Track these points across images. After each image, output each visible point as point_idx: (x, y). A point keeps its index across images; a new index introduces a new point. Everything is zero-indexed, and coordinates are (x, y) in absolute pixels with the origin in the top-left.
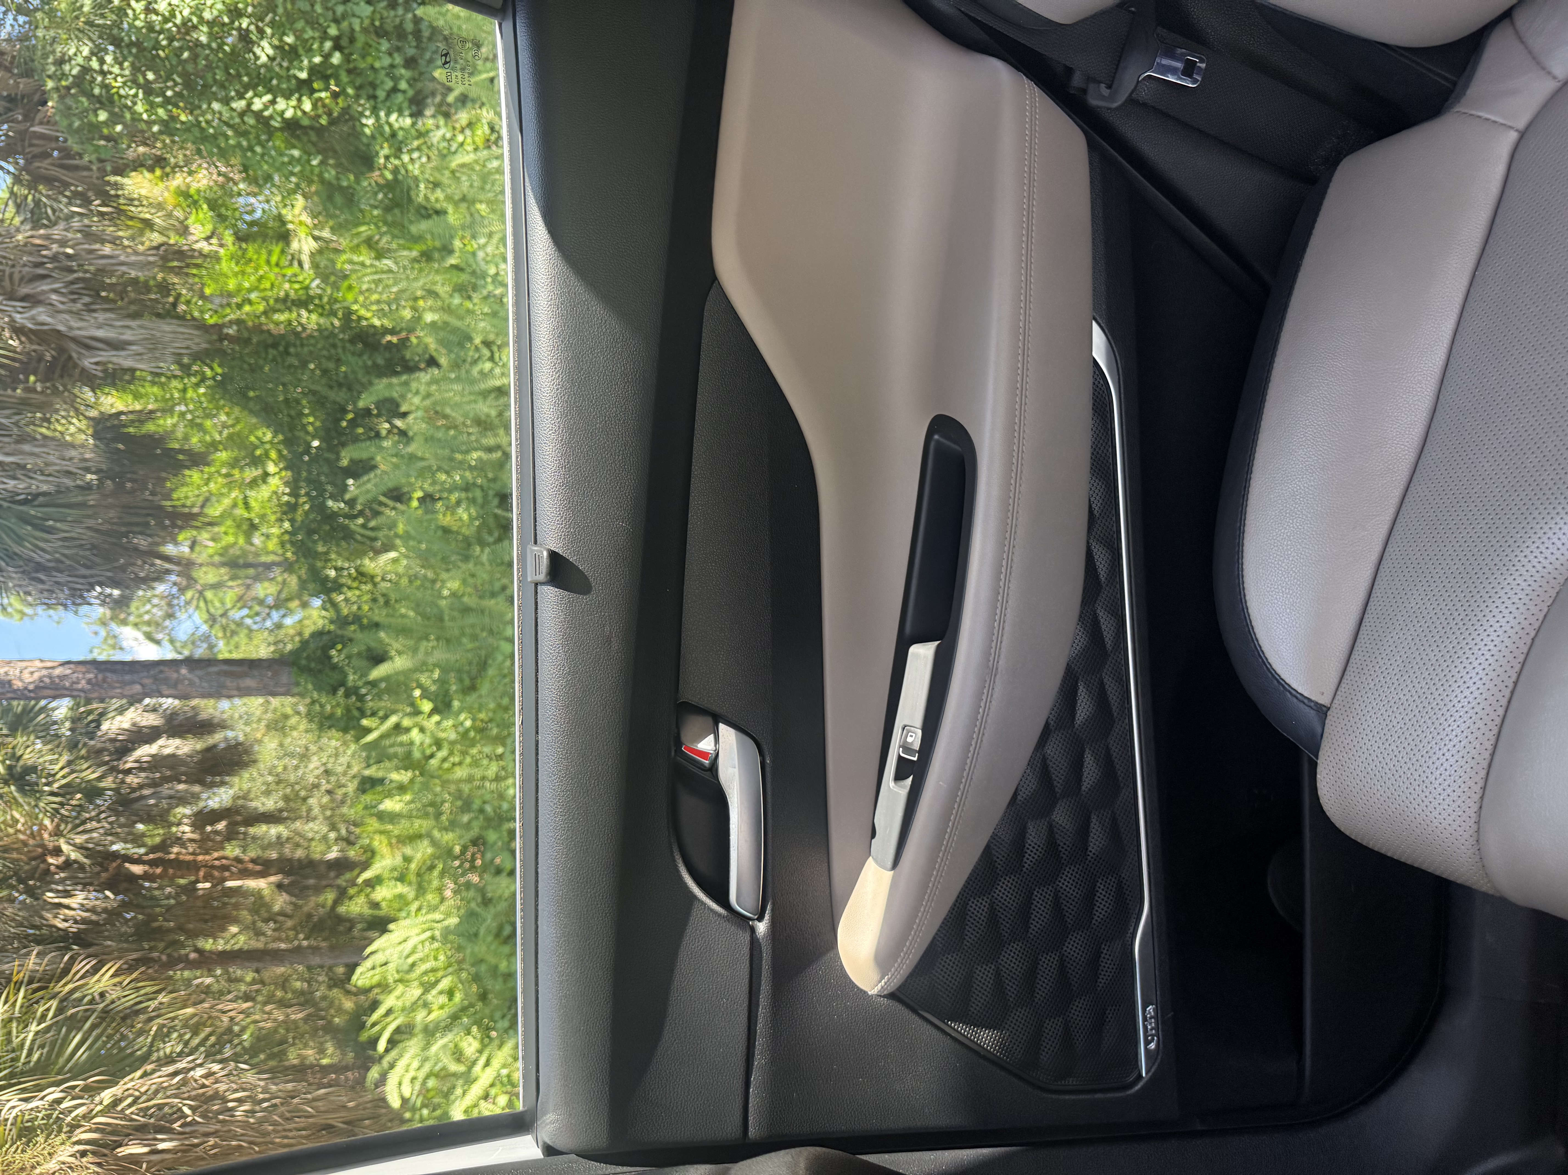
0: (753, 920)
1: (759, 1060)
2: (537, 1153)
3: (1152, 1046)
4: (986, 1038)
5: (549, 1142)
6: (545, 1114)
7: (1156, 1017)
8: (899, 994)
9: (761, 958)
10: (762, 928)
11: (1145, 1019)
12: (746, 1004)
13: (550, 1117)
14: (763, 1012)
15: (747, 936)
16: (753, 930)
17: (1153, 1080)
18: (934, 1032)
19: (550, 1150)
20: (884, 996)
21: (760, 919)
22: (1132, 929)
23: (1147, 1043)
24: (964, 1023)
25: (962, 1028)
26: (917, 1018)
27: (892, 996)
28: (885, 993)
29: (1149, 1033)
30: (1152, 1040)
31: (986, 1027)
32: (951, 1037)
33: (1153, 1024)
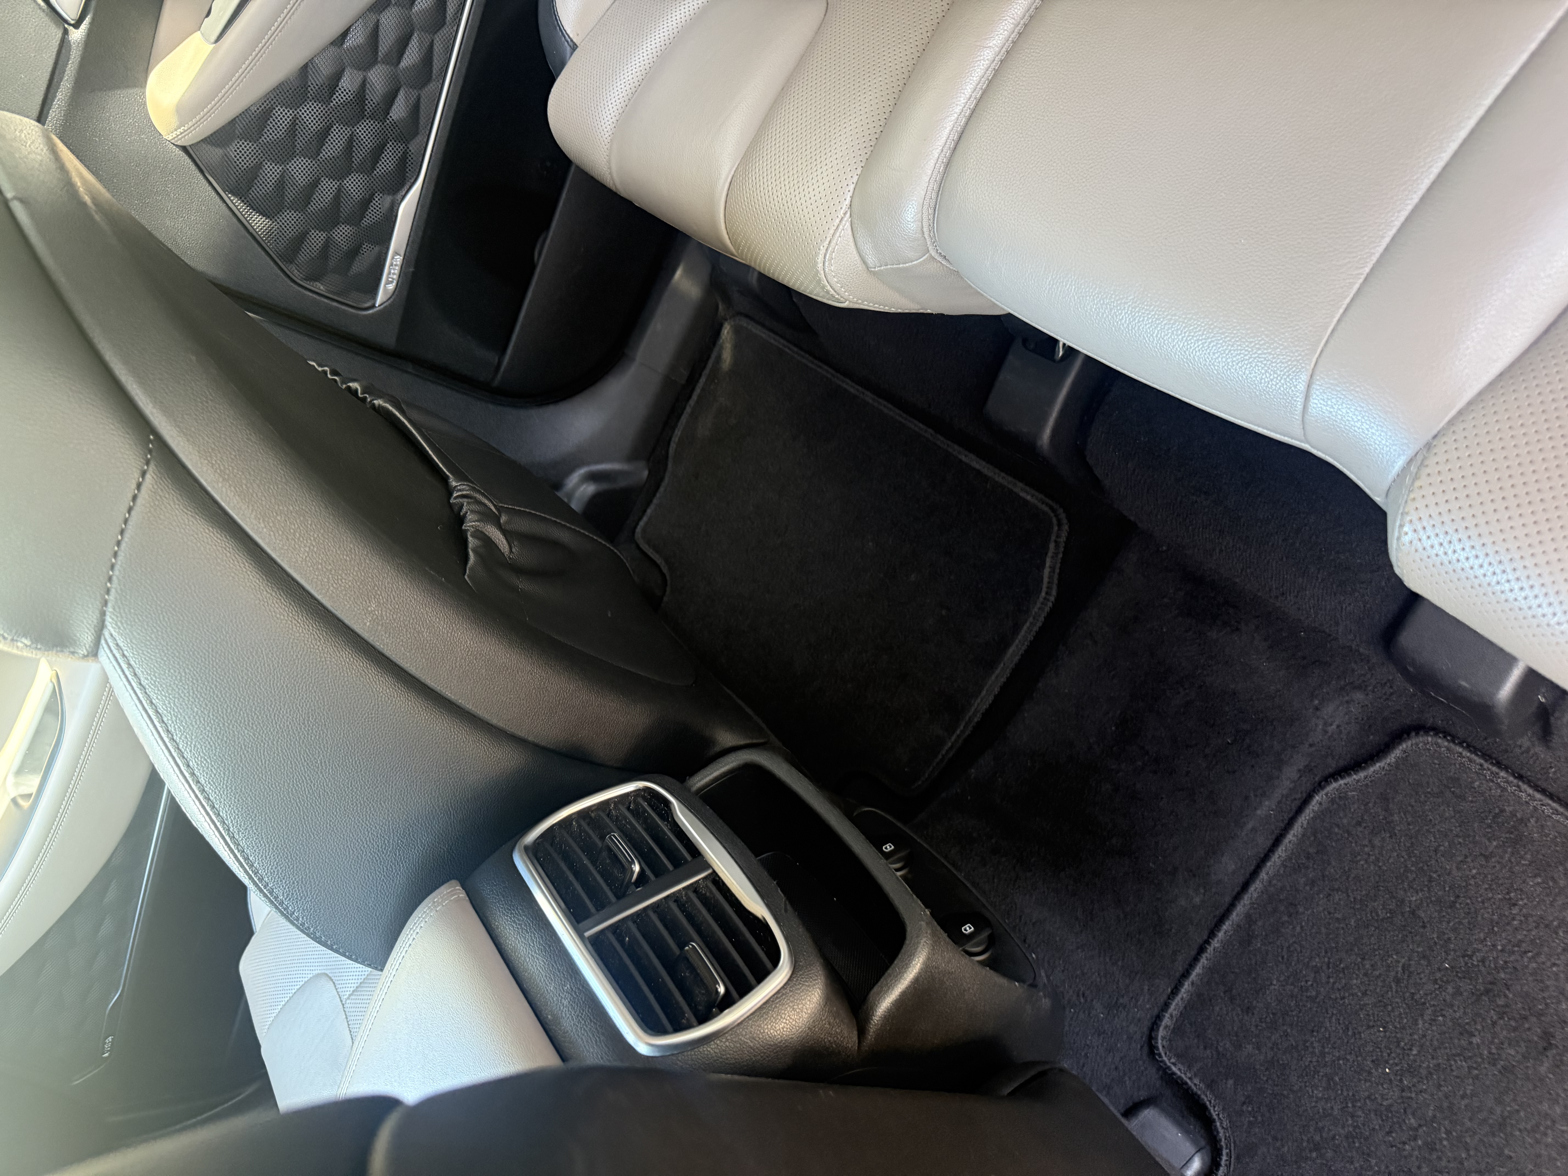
0: (69, 24)
3: (391, 287)
4: (258, 222)
7: (402, 267)
8: (189, 149)
9: (69, 58)
10: (76, 34)
11: (391, 265)
15: (59, 34)
16: (67, 32)
17: (387, 311)
18: (216, 197)
20: (176, 145)
21: (76, 27)
22: (403, 195)
23: (388, 283)
24: (242, 201)
25: (239, 204)
26: (201, 177)
27: (184, 148)
28: (179, 143)
29: (391, 276)
30: (392, 282)
31: (261, 214)
32: (227, 205)
33: (396, 270)
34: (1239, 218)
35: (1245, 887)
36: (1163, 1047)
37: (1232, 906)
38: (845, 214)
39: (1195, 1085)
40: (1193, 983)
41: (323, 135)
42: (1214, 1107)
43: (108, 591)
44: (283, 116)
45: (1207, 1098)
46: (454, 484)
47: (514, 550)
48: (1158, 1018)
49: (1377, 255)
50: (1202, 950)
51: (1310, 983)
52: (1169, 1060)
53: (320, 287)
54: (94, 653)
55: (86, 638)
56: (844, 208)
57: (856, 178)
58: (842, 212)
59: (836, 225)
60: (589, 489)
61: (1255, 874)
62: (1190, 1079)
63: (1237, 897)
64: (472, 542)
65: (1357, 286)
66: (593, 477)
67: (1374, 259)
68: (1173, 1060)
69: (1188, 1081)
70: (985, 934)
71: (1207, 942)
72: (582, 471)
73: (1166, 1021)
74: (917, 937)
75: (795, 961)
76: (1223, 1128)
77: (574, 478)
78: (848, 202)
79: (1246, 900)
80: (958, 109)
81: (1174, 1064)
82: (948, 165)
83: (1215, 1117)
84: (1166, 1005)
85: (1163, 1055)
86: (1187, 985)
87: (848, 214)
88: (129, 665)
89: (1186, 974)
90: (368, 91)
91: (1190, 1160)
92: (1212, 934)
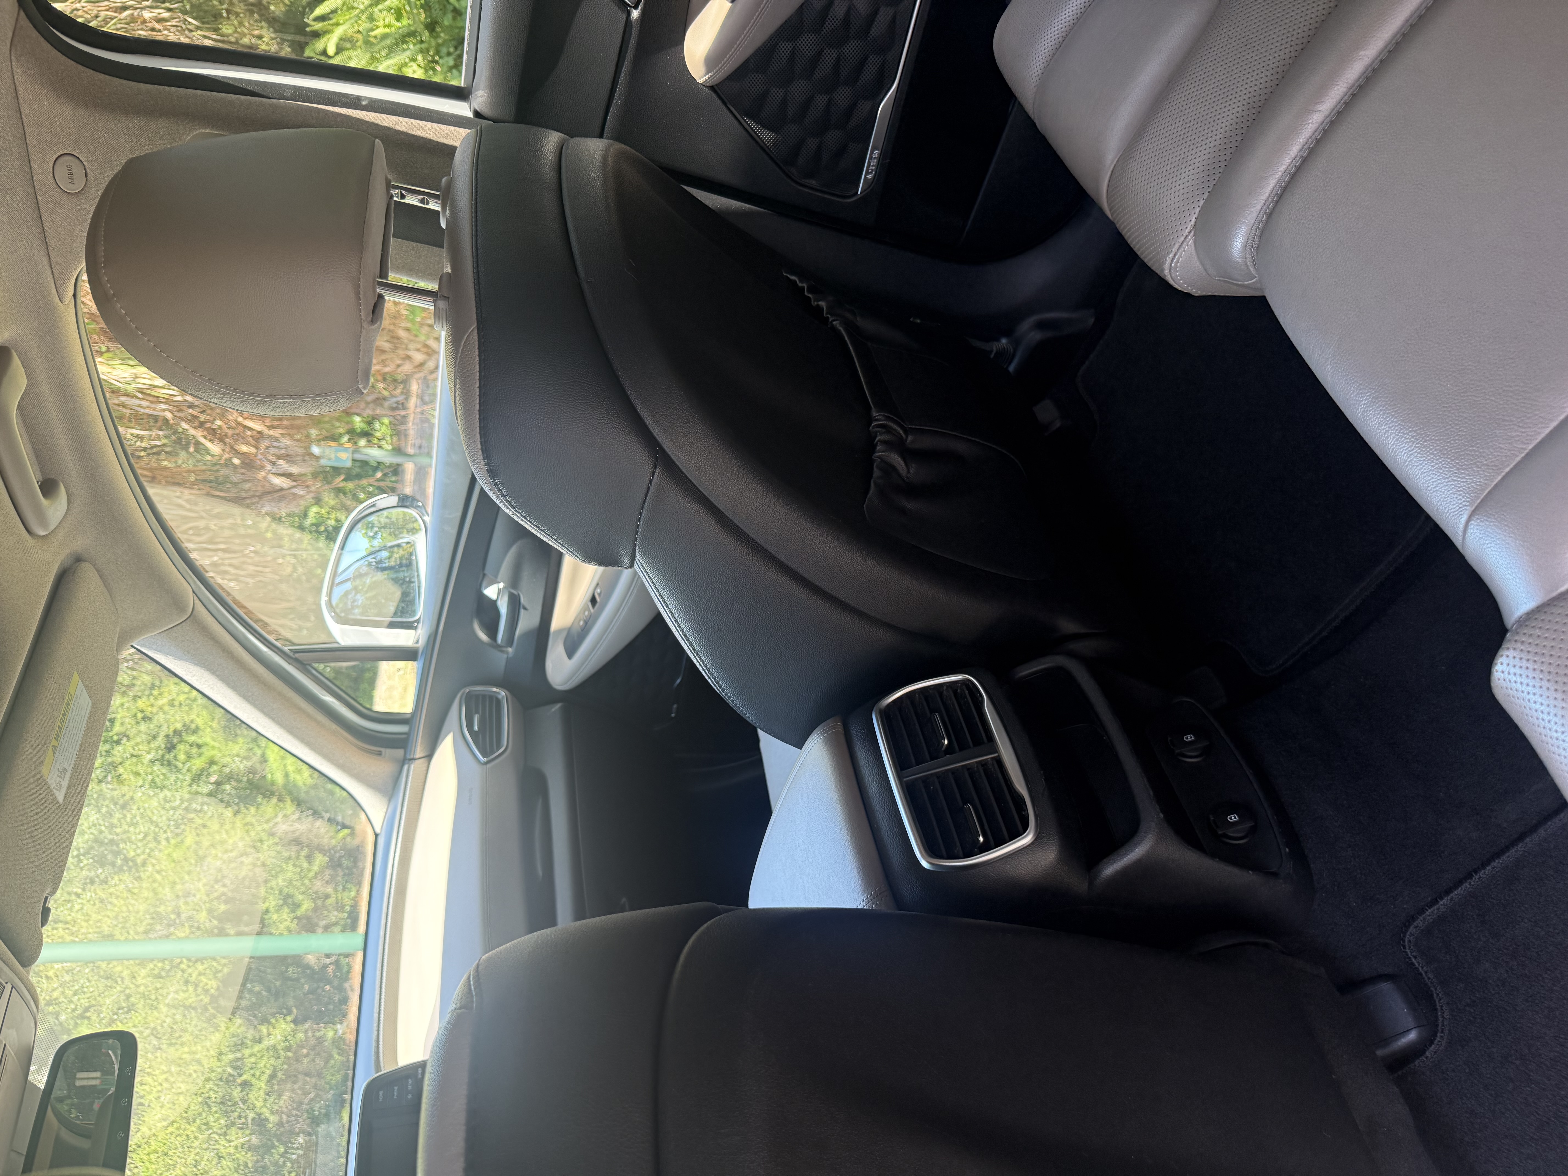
0: (631, 7)
1: (617, 101)
2: (470, 114)
3: (870, 176)
4: (766, 136)
5: (478, 110)
6: (477, 90)
7: (879, 159)
8: (716, 88)
9: (631, 34)
10: (635, 14)
11: (871, 158)
12: (616, 60)
13: (481, 93)
14: (625, 70)
15: (624, 17)
16: (629, 14)
17: (865, 198)
18: (735, 122)
19: (477, 114)
20: (707, 87)
21: (636, 7)
22: (882, 97)
23: (867, 173)
24: (755, 122)
25: (752, 124)
26: (724, 108)
27: (712, 88)
28: (708, 84)
29: (871, 168)
30: (871, 173)
31: (768, 129)
32: (744, 127)
33: (874, 162)
34: (1453, 362)
35: (1521, 837)
36: (1410, 941)
37: (1507, 848)
38: (1190, 232)
39: (1429, 978)
40: (1451, 899)
41: (817, 57)
42: (1440, 1000)
43: (638, 526)
44: (785, 48)
45: (1438, 992)
46: (875, 414)
47: (911, 471)
48: (1413, 918)
49: (1543, 435)
50: (1469, 876)
51: (1557, 931)
52: (1412, 953)
53: (813, 182)
54: (631, 565)
55: (627, 561)
56: (1189, 228)
57: (1202, 202)
58: (1187, 231)
59: (1185, 235)
60: (1036, 336)
61: (1534, 829)
62: (1426, 972)
63: (1514, 843)
64: (876, 473)
65: (1518, 459)
66: (1041, 325)
67: (1539, 438)
68: (1414, 954)
69: (1423, 974)
70: (1249, 824)
71: (1476, 871)
72: (1033, 319)
73: (1419, 922)
74: (1146, 832)
75: (1040, 833)
76: (1443, 1017)
77: (1026, 325)
78: (1193, 223)
79: (1520, 847)
80: (1282, 168)
81: (1415, 957)
82: (1270, 215)
83: (1439, 1008)
84: (1422, 911)
85: (1407, 947)
86: (1446, 900)
87: (1192, 233)
88: (649, 577)
89: (1448, 892)
90: (851, 17)
91: (1409, 1031)
92: (1484, 865)
